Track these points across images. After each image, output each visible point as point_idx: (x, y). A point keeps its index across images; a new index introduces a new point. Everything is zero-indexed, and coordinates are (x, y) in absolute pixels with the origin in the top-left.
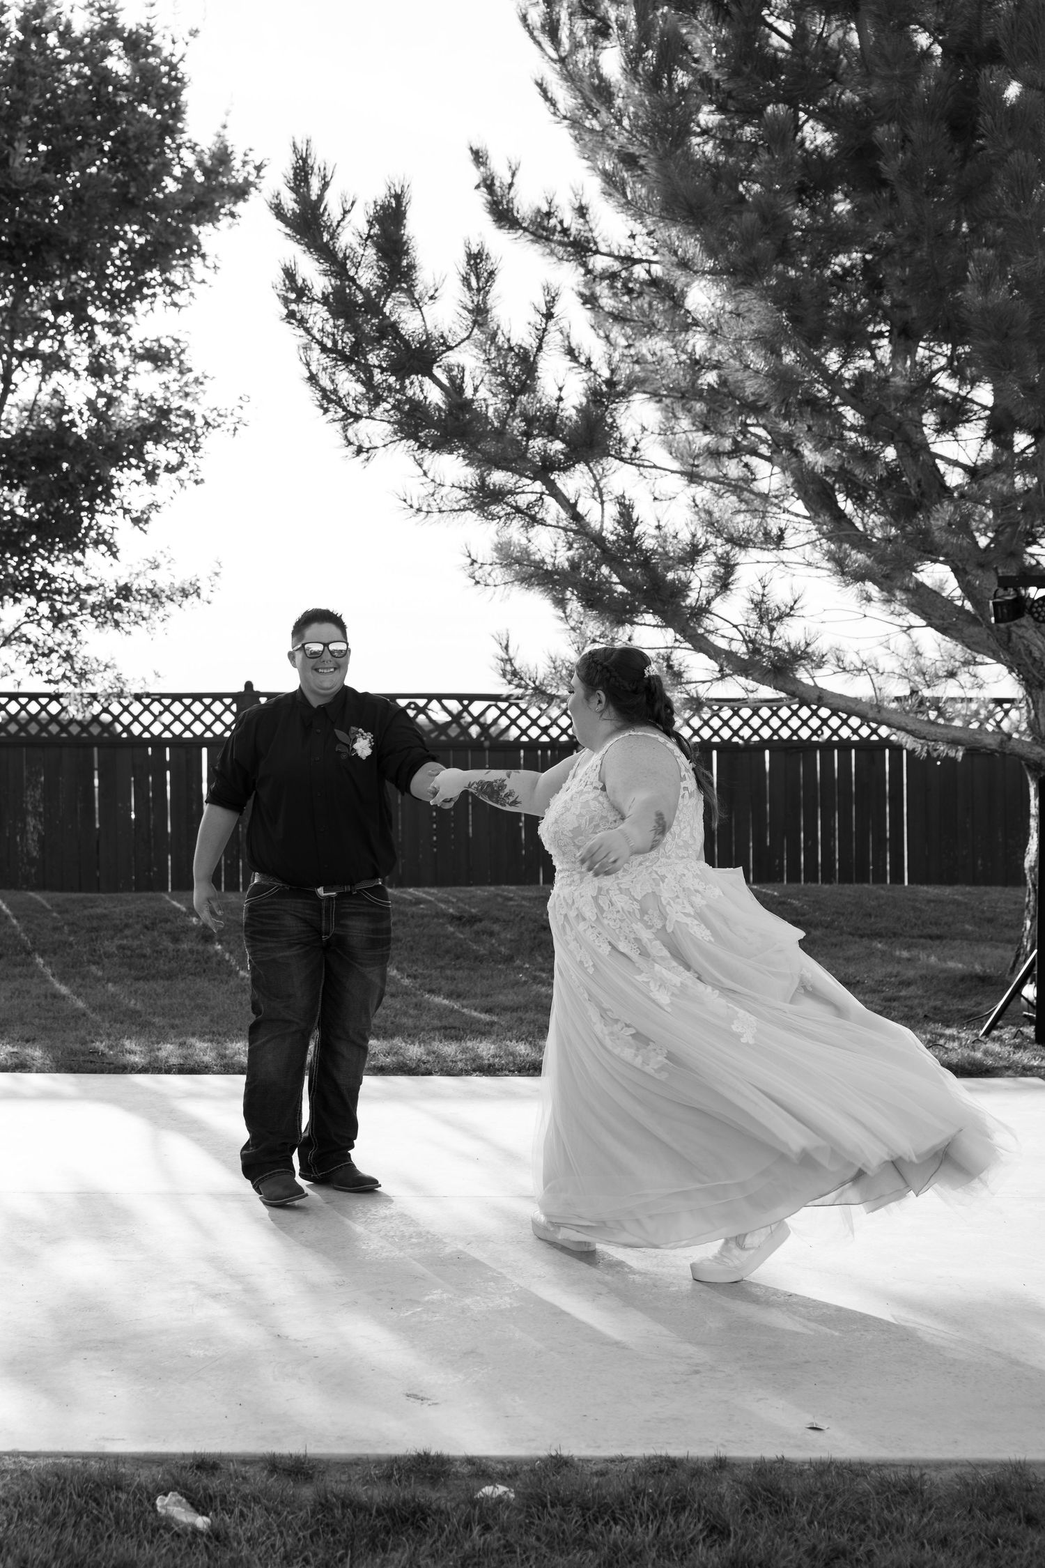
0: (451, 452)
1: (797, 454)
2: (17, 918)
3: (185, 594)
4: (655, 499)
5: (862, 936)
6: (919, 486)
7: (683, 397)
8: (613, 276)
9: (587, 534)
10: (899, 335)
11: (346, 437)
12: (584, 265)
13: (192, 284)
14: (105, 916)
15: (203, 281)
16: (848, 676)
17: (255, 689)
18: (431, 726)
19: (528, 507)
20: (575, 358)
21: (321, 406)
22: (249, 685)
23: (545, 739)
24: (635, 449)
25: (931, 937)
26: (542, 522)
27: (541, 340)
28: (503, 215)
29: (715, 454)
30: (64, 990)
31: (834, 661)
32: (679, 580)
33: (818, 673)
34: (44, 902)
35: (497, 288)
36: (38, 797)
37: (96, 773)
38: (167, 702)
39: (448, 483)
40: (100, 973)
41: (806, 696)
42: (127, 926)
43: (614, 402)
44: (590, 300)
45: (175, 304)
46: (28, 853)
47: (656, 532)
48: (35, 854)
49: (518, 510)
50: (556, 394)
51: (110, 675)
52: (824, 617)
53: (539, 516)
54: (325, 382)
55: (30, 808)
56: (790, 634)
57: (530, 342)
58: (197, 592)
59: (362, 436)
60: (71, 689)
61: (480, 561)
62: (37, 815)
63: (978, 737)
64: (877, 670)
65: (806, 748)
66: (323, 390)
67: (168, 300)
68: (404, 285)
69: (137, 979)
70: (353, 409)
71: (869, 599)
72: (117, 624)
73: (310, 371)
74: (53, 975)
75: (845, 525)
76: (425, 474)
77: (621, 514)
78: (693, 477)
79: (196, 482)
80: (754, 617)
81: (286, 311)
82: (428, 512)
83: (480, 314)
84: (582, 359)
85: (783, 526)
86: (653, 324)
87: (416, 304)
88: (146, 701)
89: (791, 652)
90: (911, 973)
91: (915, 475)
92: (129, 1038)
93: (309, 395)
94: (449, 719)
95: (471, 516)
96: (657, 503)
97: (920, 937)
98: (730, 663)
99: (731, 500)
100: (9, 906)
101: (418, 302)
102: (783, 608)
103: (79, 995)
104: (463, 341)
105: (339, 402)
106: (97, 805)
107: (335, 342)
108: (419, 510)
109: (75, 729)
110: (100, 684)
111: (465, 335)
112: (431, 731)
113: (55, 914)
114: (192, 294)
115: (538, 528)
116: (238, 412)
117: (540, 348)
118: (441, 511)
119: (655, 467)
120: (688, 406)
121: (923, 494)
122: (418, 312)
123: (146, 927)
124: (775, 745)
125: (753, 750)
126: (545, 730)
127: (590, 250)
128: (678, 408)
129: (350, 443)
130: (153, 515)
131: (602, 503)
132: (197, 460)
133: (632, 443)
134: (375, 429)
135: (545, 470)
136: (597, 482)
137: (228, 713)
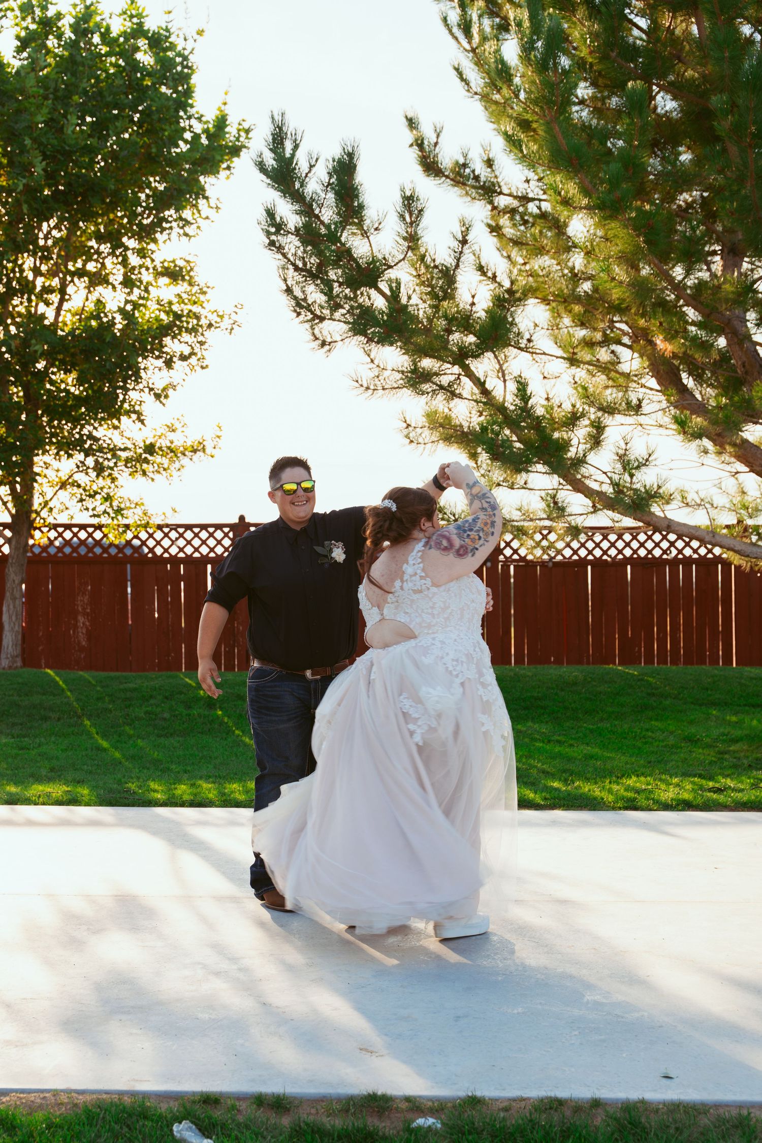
0: (391, 345)
1: (651, 343)
2: (71, 691)
3: (195, 451)
4: (545, 377)
5: (701, 705)
6: (744, 366)
7: (565, 301)
8: (513, 211)
9: (493, 405)
10: (728, 253)
11: (313, 334)
12: (491, 202)
13: (199, 220)
14: (135, 690)
15: (207, 218)
16: (691, 509)
17: (247, 520)
19: (449, 386)
20: (484, 273)
21: (295, 311)
22: (242, 518)
24: (529, 341)
25: (753, 706)
26: (460, 396)
27: (458, 260)
28: (430, 166)
29: (589, 344)
30: (105, 744)
31: (680, 499)
32: (563, 439)
33: (667, 507)
34: (91, 679)
35: (425, 221)
36: (86, 601)
37: (129, 583)
38: (181, 530)
39: (389, 368)
40: (132, 732)
41: (658, 525)
42: (151, 697)
43: (512, 306)
44: (495, 229)
45: (186, 235)
46: (79, 642)
47: (545, 403)
48: (84, 643)
49: (441, 387)
50: (470, 300)
51: (139, 511)
52: (672, 465)
53: (457, 392)
54: (298, 292)
55: (80, 609)
56: (646, 479)
57: (450, 261)
58: (204, 450)
59: (325, 333)
60: (110, 521)
61: (413, 425)
62: (85, 614)
64: (712, 505)
65: (659, 563)
66: (295, 298)
67: (181, 232)
68: (356, 220)
69: (159, 736)
70: (318, 313)
71: (706, 452)
72: (144, 473)
73: (287, 285)
74: (97, 733)
75: (688, 396)
76: (372, 361)
77: (519, 390)
78: (573, 361)
79: (202, 367)
80: (619, 466)
81: (268, 241)
82: (374, 390)
83: (412, 240)
84: (490, 274)
85: (641, 397)
86: (543, 247)
87: (365, 234)
88: (166, 530)
89: (647, 491)
90: (738, 733)
91: (740, 358)
92: (154, 780)
93: (286, 303)
95: (407, 393)
96: (546, 380)
97: (745, 705)
98: (601, 501)
99: (601, 378)
100: (65, 682)
101: (366, 233)
102: (641, 460)
103: (116, 748)
104: (400, 261)
105: (308, 308)
106: (129, 607)
107: (305, 264)
108: (368, 388)
109: (113, 551)
110: (131, 517)
111: (402, 257)
113: (98, 688)
114: (199, 227)
115: (456, 400)
116: (234, 316)
117: (457, 266)
118: (383, 389)
119: (544, 354)
120: (569, 308)
121: (746, 373)
122: (366, 240)
123: (166, 698)
124: (634, 561)
125: (618, 565)
127: (496, 191)
128: (561, 308)
129: (317, 339)
130: (170, 392)
131: (505, 381)
132: (204, 353)
133: (527, 336)
134: (335, 328)
135: (461, 357)
136: (501, 367)
137: (226, 539)
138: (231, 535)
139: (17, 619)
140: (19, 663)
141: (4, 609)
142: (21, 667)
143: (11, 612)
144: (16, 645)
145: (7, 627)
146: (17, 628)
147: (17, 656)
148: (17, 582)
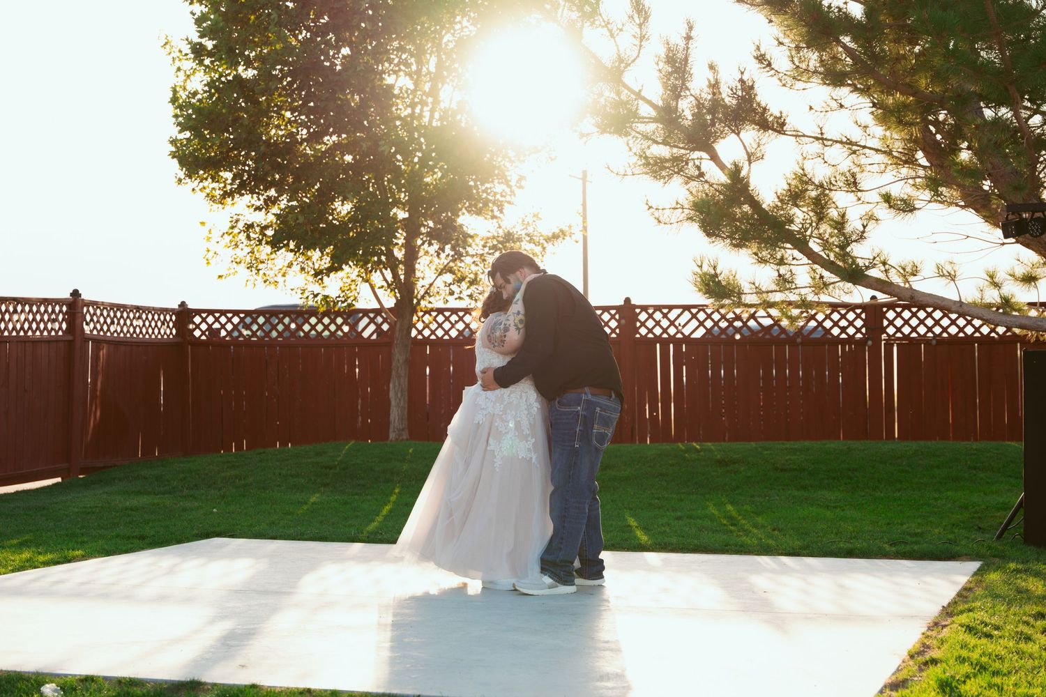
17: (633, 302)
18: (759, 328)
22: (627, 300)
23: (844, 336)
24: (784, 124)
33: (912, 278)
63: (1040, 323)
78: (823, 141)
82: (624, 175)
83: (642, 40)
94: (772, 322)
95: (647, 178)
101: (613, 34)
104: (635, 58)
108: (617, 174)
111: (637, 54)
112: (759, 332)
118: (633, 175)
119: (804, 136)
122: (612, 40)
126: (843, 329)
137: (613, 321)
138: (617, 317)
139: (402, 396)
140: (405, 435)
141: (391, 385)
142: (407, 440)
143: (397, 388)
144: (402, 419)
145: (393, 403)
146: (402, 403)
147: (403, 430)
148: (401, 361)
